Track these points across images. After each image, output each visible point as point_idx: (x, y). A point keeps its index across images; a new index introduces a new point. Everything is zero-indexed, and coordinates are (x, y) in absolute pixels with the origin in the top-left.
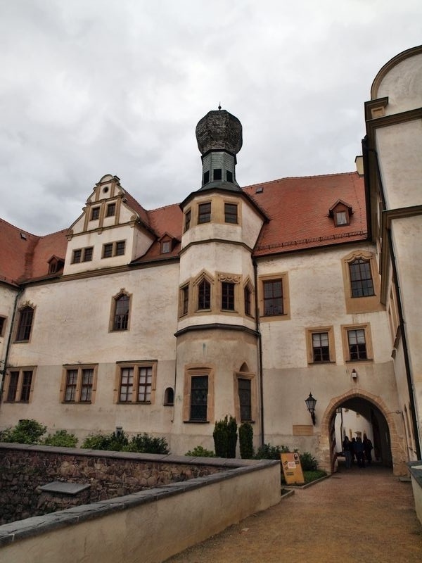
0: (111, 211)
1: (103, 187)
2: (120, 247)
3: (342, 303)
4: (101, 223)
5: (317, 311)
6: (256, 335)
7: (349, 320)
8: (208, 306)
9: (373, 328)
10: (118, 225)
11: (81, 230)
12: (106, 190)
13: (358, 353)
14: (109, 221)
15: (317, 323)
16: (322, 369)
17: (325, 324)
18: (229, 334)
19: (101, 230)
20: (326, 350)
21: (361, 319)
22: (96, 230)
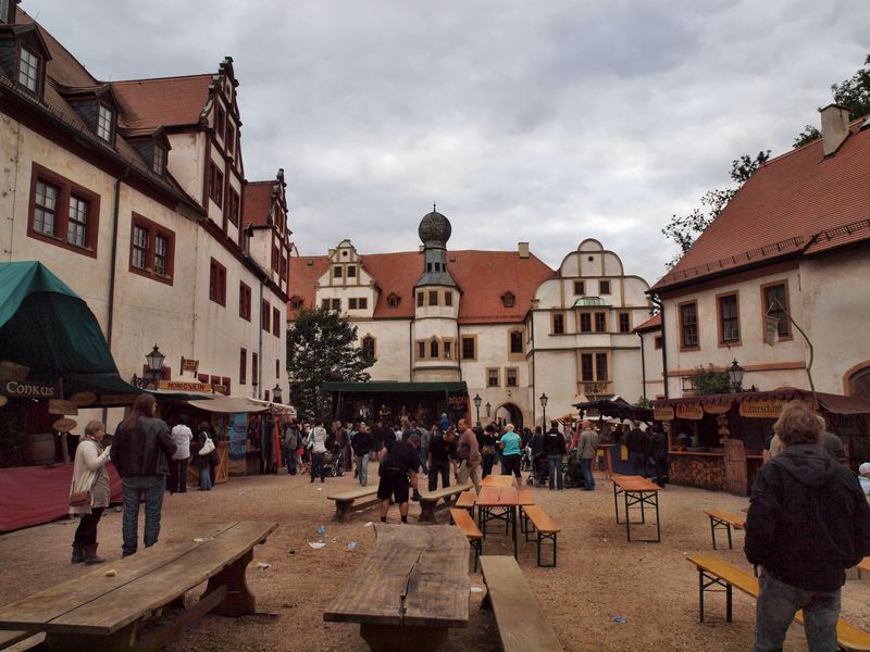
0: (352, 272)
1: (342, 251)
2: (363, 303)
3: (506, 356)
4: (345, 281)
5: (492, 359)
6: (459, 369)
7: (508, 365)
8: (437, 355)
9: (520, 369)
10: (359, 285)
11: (327, 283)
12: (345, 254)
13: (512, 382)
14: (351, 281)
15: (493, 365)
16: (493, 389)
17: (497, 366)
18: (449, 371)
19: (345, 286)
20: (496, 379)
21: (515, 365)
22: (341, 286)
